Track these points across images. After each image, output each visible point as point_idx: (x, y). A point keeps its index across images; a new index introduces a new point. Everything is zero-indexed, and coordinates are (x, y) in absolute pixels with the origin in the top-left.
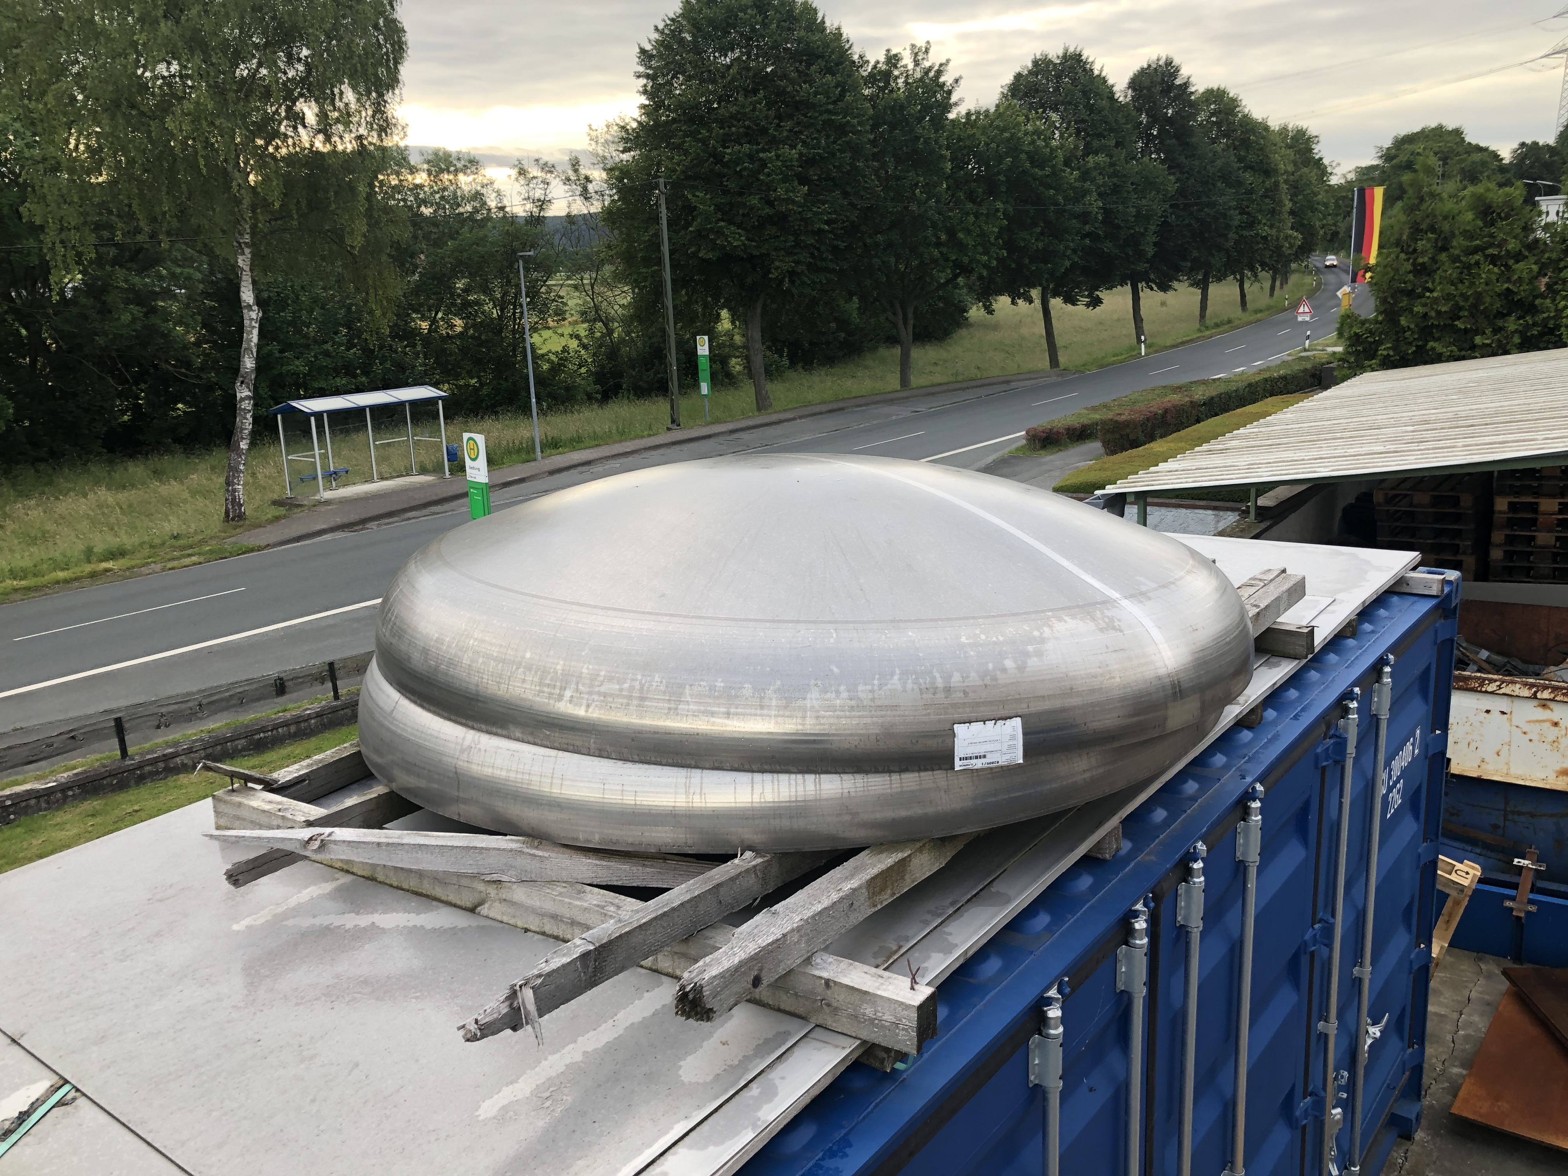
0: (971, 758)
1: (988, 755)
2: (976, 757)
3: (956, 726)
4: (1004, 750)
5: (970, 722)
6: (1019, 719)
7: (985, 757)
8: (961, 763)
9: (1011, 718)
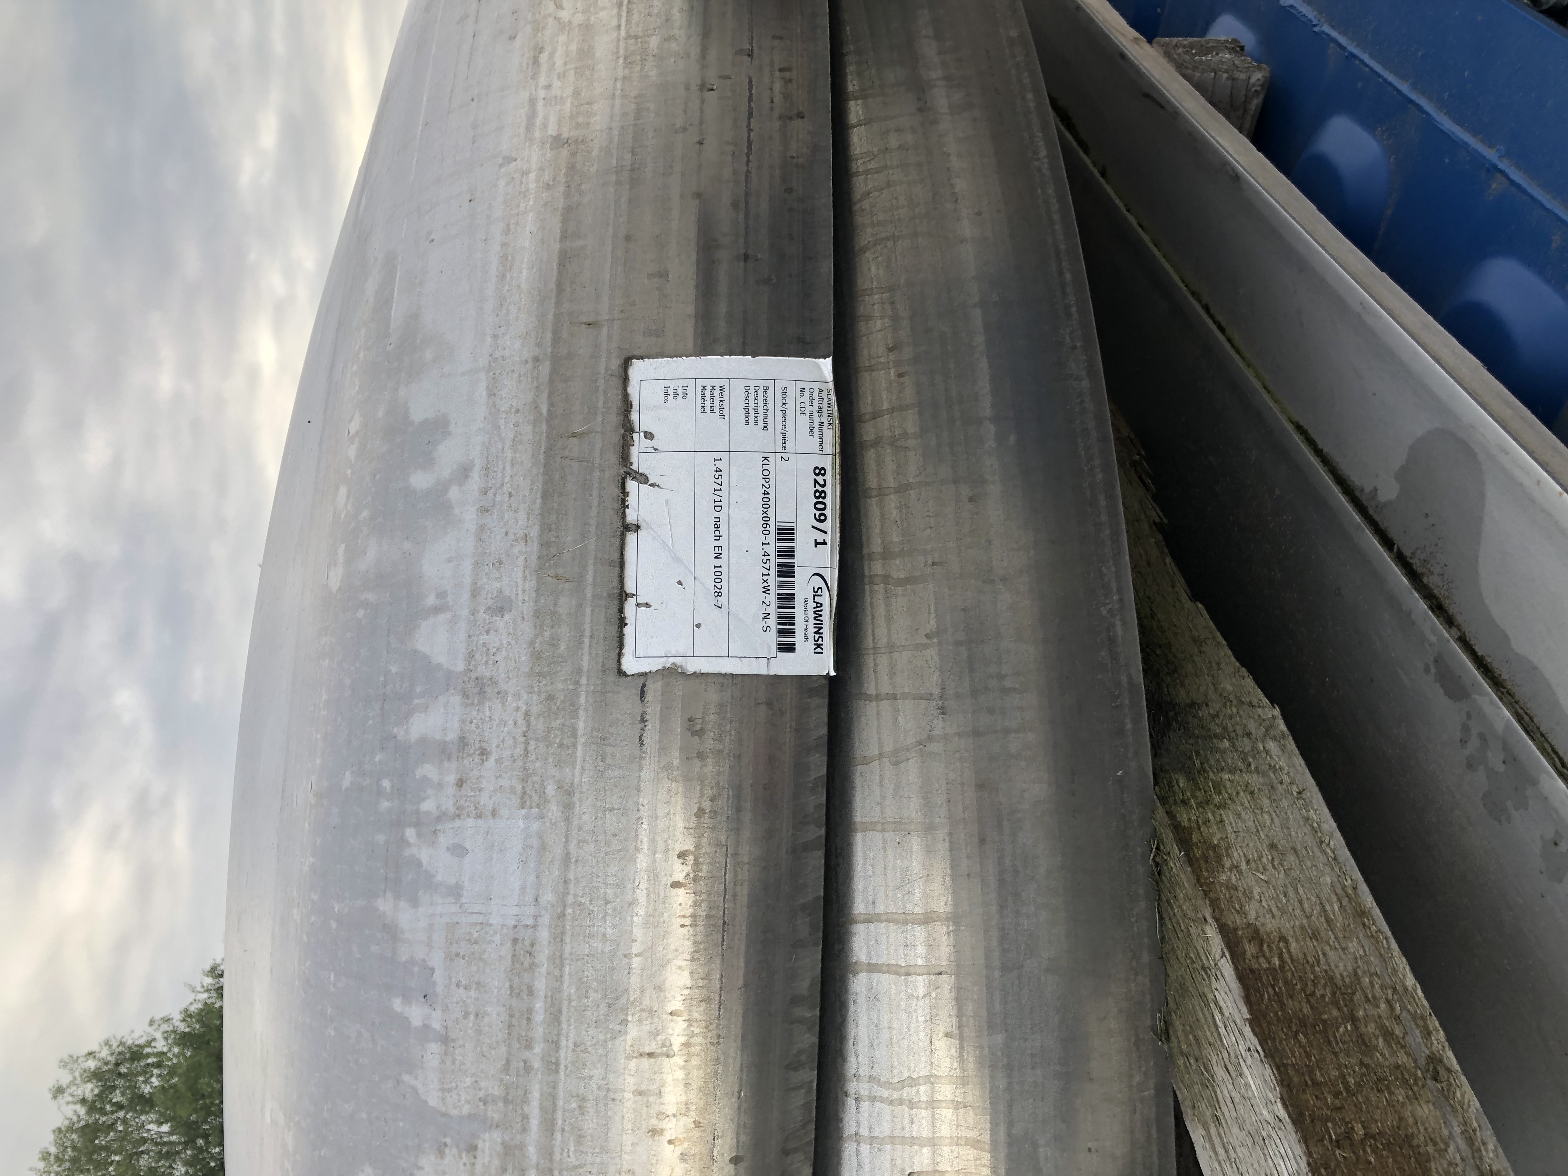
0: (786, 599)
1: (783, 515)
2: (786, 571)
3: (630, 665)
4: (766, 441)
5: (623, 596)
6: (639, 370)
7: (786, 533)
8: (803, 644)
9: (627, 406)
